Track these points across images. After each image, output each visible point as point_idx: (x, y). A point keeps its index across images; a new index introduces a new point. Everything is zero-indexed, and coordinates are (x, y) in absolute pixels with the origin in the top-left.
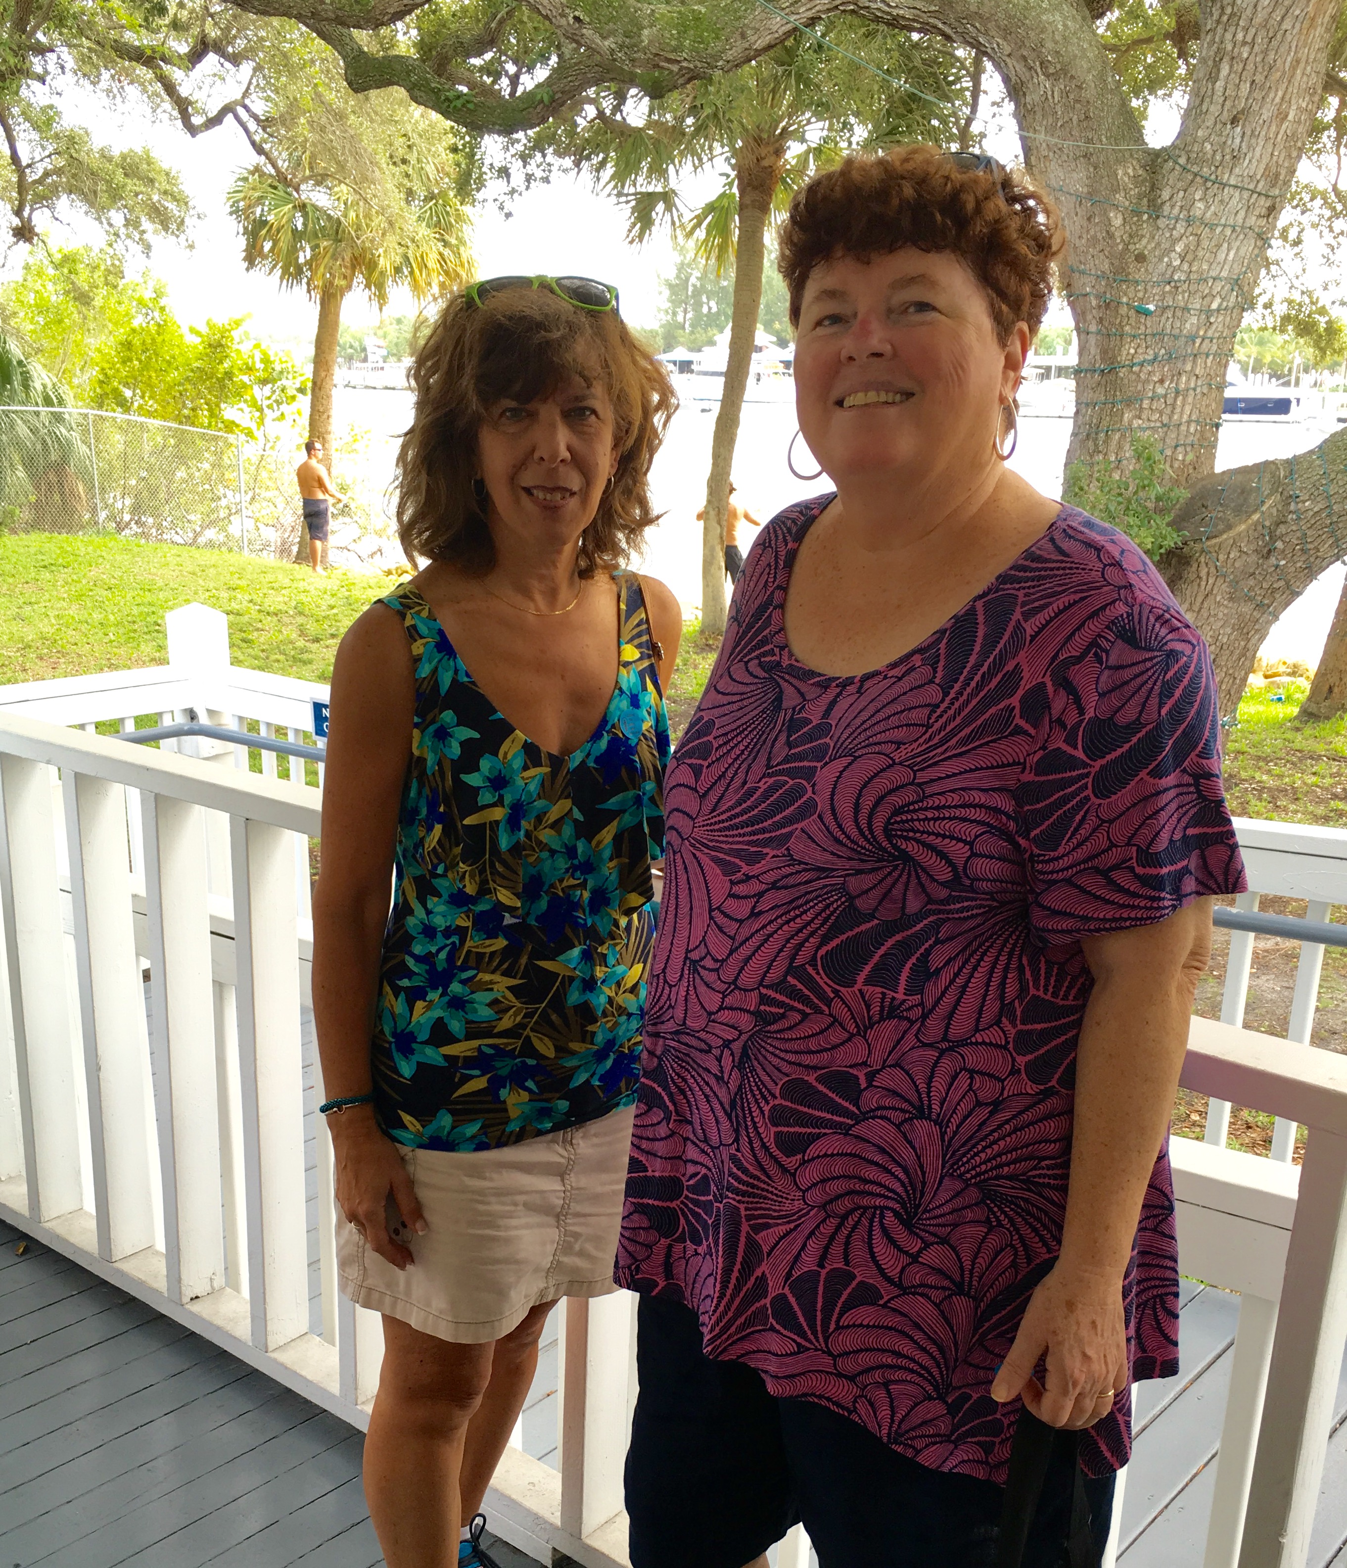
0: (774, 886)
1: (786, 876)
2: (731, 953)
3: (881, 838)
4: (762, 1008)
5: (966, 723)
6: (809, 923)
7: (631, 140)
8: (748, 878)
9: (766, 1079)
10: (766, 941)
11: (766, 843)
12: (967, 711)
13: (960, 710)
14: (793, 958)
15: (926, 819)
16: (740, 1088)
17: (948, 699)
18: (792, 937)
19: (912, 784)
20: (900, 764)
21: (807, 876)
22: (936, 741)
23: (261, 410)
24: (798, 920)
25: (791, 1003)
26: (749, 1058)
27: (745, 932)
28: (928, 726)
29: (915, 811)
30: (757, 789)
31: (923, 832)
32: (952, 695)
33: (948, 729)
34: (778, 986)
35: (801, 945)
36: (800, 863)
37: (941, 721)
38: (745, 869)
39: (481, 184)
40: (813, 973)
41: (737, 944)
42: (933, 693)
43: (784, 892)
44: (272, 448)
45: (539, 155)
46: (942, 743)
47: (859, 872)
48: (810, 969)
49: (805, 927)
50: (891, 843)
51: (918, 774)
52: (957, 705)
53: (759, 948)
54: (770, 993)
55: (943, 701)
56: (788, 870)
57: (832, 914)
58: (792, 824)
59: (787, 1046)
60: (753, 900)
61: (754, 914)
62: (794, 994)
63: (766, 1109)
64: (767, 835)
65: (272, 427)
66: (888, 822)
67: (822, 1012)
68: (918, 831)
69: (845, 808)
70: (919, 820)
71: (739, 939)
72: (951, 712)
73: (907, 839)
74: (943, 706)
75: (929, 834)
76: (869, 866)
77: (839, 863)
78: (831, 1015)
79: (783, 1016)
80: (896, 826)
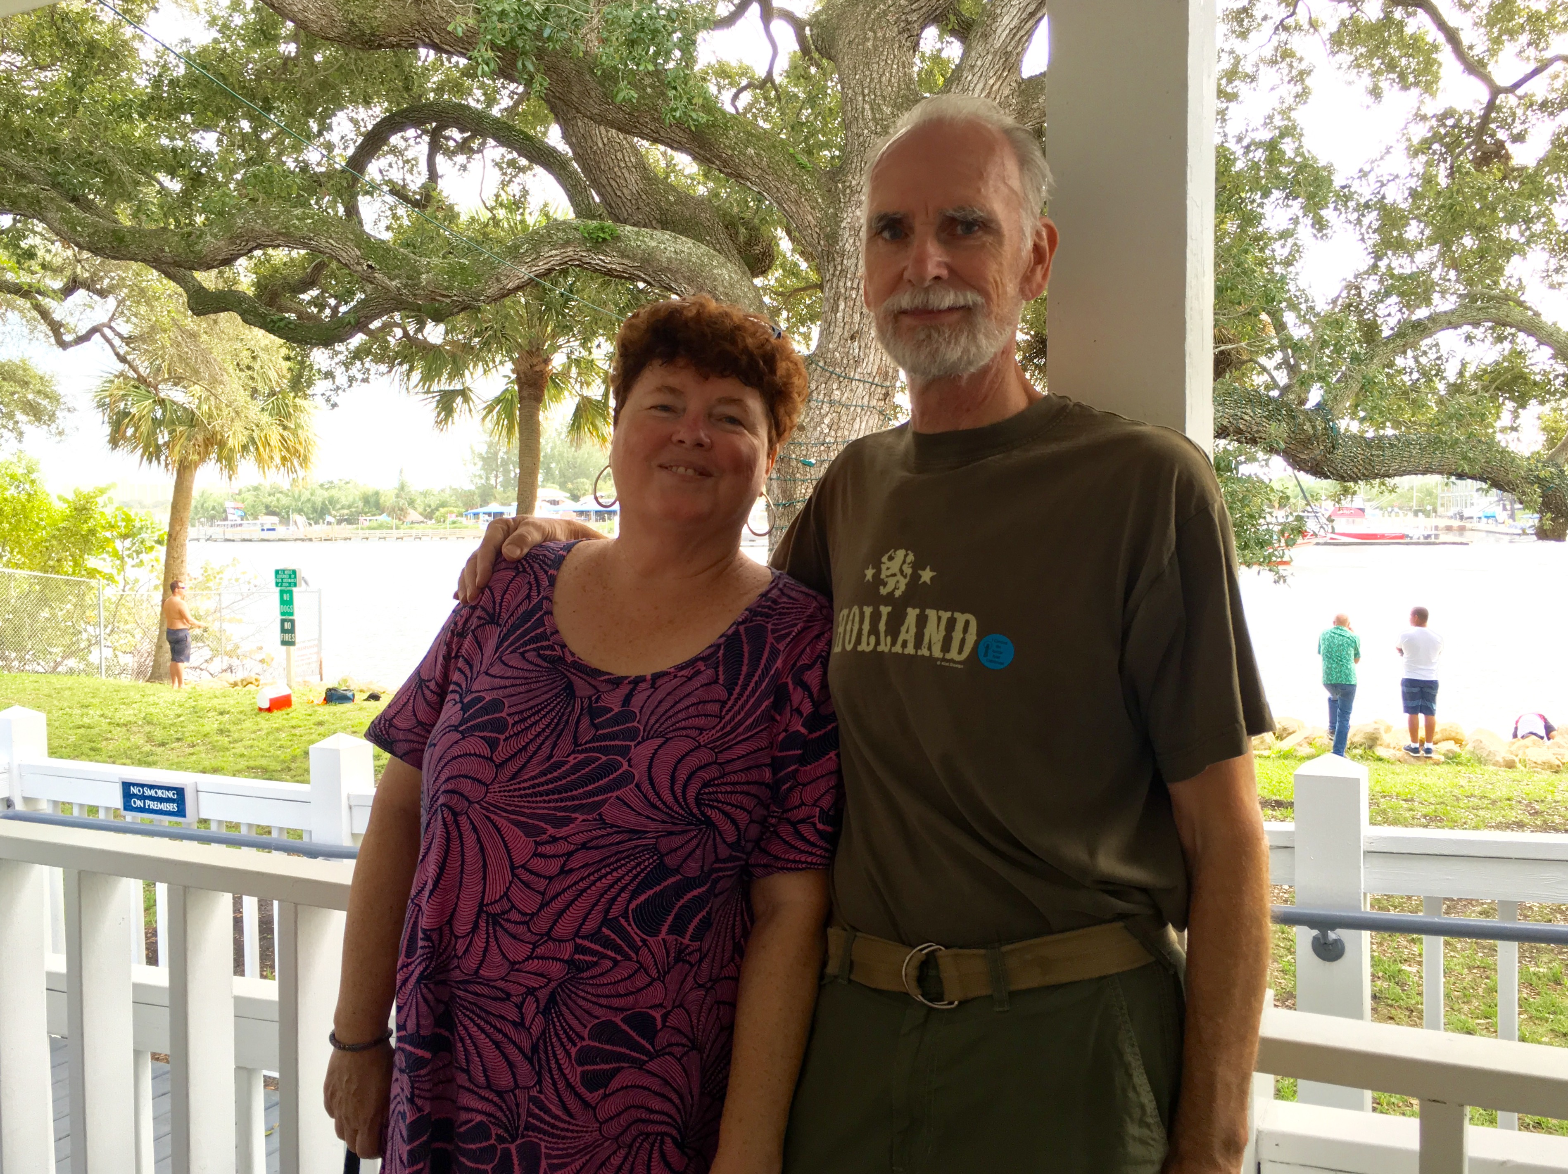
0: (584, 846)
1: (597, 838)
2: (542, 907)
3: (693, 805)
4: (576, 957)
5: (748, 715)
6: (619, 880)
7: (432, 353)
8: (554, 840)
9: (574, 1023)
10: (579, 895)
11: (575, 809)
12: (748, 707)
13: (742, 707)
14: (607, 911)
15: (726, 792)
16: (543, 1033)
17: (733, 698)
18: (606, 892)
19: (715, 763)
20: (705, 746)
21: (618, 838)
22: (728, 728)
23: (122, 559)
24: (609, 877)
25: (605, 951)
26: (556, 1003)
27: (557, 887)
28: (722, 718)
29: (718, 785)
30: (566, 762)
31: (723, 803)
32: (735, 696)
33: (736, 720)
34: (594, 936)
35: (614, 899)
36: (612, 826)
37: (731, 714)
38: (551, 831)
39: (310, 383)
40: (625, 924)
41: (547, 898)
42: (719, 691)
43: (594, 852)
44: (131, 589)
45: (358, 363)
46: (733, 730)
47: (671, 833)
48: (623, 921)
49: (616, 883)
50: (700, 810)
51: (719, 756)
52: (740, 703)
53: (573, 902)
54: (586, 943)
55: (729, 699)
56: (600, 833)
57: (642, 870)
58: (605, 792)
59: (600, 991)
60: (562, 860)
61: (564, 872)
62: (607, 943)
63: (573, 1051)
64: (576, 802)
65: (131, 573)
66: (699, 794)
67: (630, 959)
68: (720, 802)
69: (662, 779)
70: (721, 792)
71: (550, 893)
72: (736, 708)
73: (712, 807)
74: (730, 703)
75: (728, 804)
76: (679, 828)
77: (652, 826)
78: (638, 962)
79: (596, 964)
80: (705, 796)
